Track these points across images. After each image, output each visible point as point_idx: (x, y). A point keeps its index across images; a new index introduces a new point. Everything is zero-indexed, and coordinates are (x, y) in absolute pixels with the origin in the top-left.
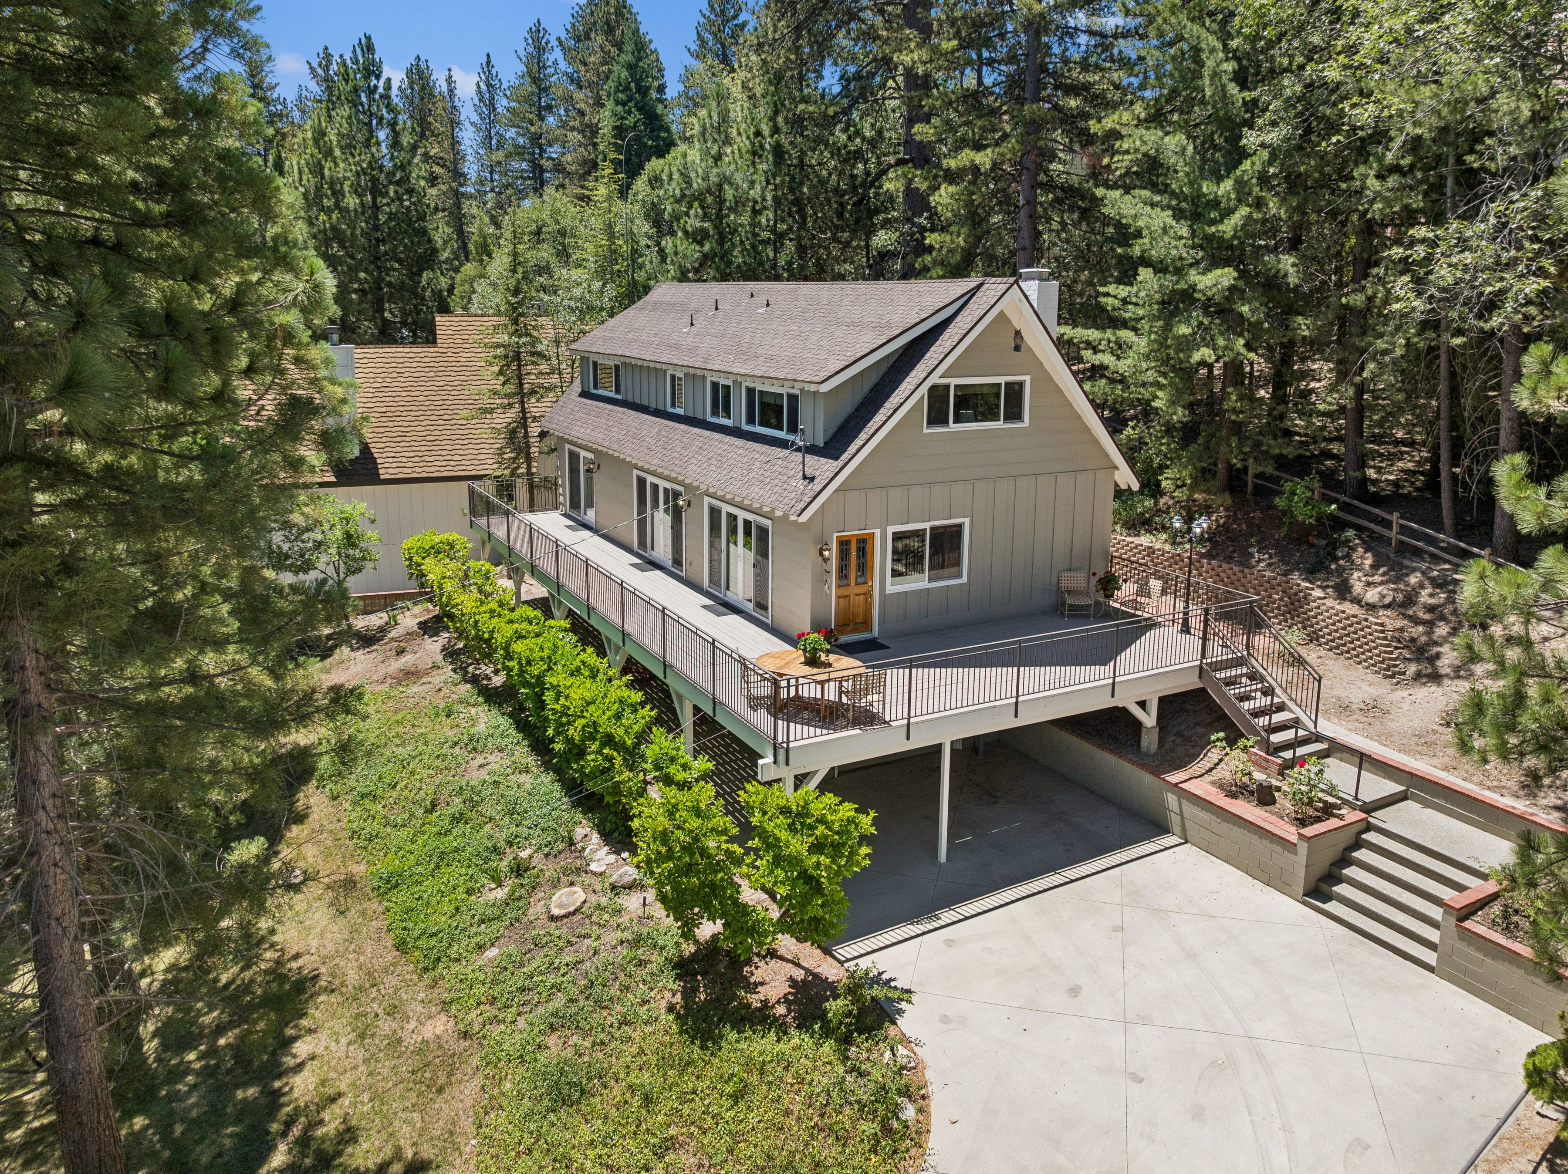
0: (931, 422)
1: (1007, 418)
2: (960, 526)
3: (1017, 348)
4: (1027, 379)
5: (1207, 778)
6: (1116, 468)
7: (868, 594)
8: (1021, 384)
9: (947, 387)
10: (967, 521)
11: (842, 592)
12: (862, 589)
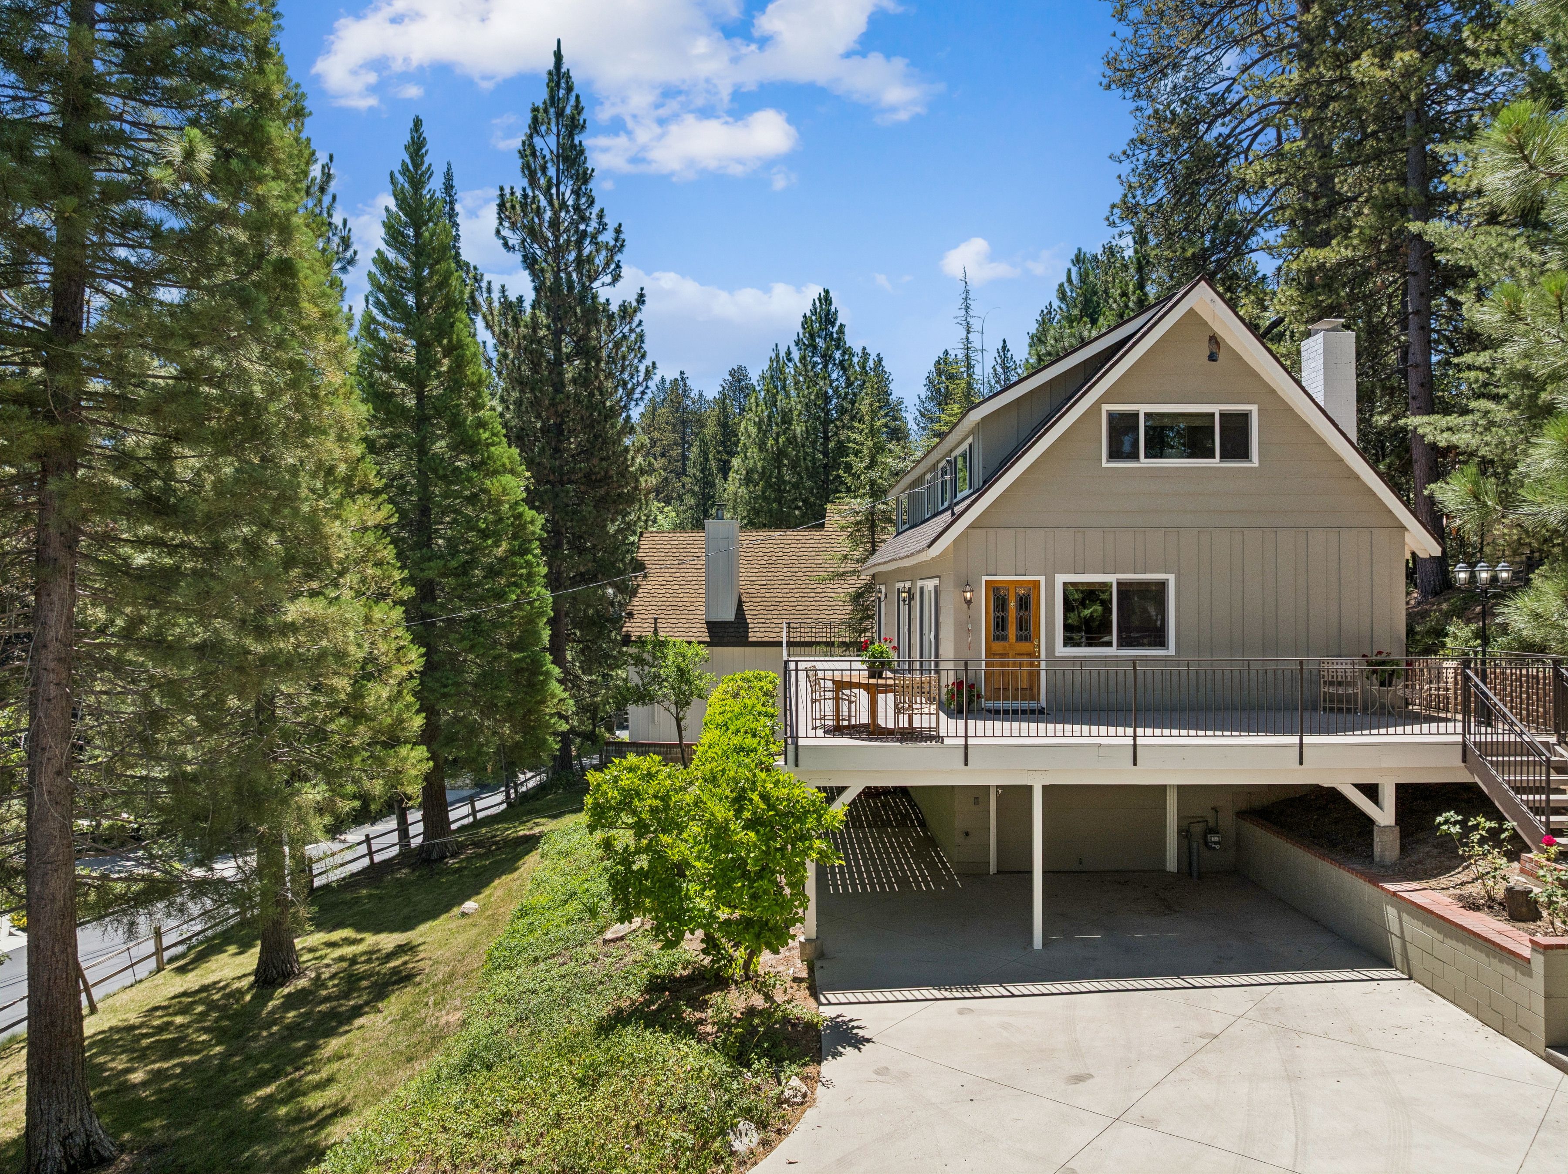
0: (1114, 454)
1: (1226, 455)
2: (1162, 585)
3: (1212, 357)
4: (1253, 409)
5: (1452, 891)
6: (1404, 528)
7: (1033, 654)
8: (1245, 417)
9: (1136, 415)
10: (1171, 578)
11: (998, 646)
12: (1024, 646)
